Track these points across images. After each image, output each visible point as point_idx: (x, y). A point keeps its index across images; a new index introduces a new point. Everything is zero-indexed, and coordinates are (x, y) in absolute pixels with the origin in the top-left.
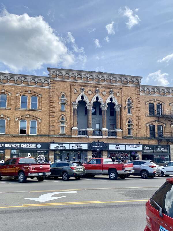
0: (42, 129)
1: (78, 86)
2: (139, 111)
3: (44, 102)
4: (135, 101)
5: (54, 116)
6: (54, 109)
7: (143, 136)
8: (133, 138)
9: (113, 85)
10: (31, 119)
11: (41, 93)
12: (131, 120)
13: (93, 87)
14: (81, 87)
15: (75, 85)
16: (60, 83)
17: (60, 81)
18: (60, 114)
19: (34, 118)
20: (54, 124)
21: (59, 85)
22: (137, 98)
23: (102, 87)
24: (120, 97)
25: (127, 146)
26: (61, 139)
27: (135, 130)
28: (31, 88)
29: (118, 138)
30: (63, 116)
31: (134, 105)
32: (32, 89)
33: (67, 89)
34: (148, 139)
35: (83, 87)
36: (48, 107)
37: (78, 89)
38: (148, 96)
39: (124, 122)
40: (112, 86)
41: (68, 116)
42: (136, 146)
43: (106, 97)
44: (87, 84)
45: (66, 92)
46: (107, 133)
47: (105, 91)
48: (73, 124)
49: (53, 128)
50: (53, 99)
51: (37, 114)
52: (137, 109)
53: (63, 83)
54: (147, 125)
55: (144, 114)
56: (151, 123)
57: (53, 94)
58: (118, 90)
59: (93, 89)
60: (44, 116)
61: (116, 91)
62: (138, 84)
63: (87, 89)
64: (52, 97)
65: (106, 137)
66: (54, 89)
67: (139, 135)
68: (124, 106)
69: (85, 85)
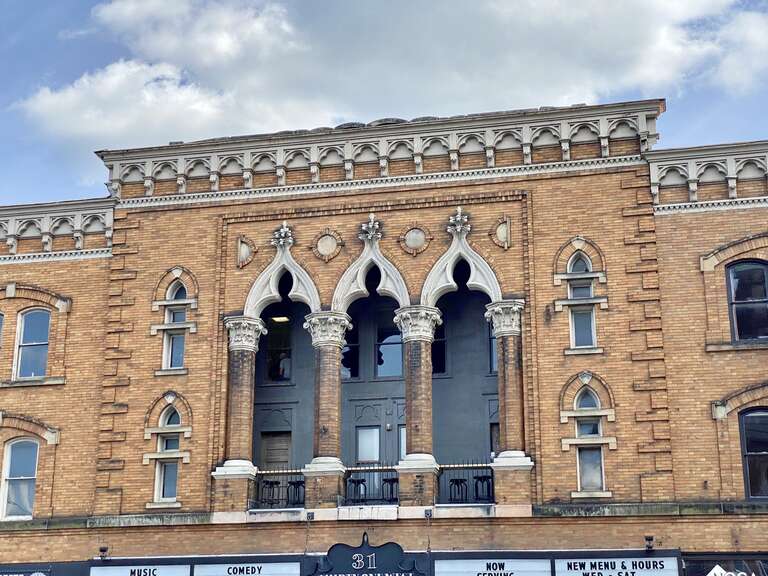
0: (59, 482)
1: (258, 218)
2: (655, 324)
3: (77, 335)
4: (618, 259)
5: (122, 405)
6: (123, 368)
7: (691, 490)
8: (607, 512)
9: (471, 185)
10: (12, 433)
11: (66, 292)
12: (595, 385)
13: (346, 211)
14: (277, 225)
15: (243, 220)
16: (163, 218)
17: (164, 210)
18: (158, 392)
19: (25, 426)
20: (123, 452)
21: (157, 234)
22: (631, 238)
23: (398, 207)
24: (518, 247)
25: (561, 565)
26: (157, 537)
27: (627, 454)
28: (20, 267)
29: (500, 510)
30: (170, 399)
31: (615, 284)
32: (29, 277)
33: (202, 247)
34: (728, 509)
35: (285, 223)
36: (99, 361)
37: (260, 234)
38: (718, 214)
39: (548, 404)
40: (464, 192)
41: (199, 399)
42: (628, 562)
43: (424, 260)
44: (310, 204)
45: (190, 264)
46: (429, 484)
47: (415, 228)
48: (226, 445)
49: (115, 475)
50: (126, 314)
51: (40, 404)
52: (636, 311)
53: (178, 217)
54: (721, 413)
55: (694, 340)
56: (746, 399)
57: (127, 285)
58: (500, 209)
59: (344, 226)
60: (77, 410)
61: (484, 214)
62: (638, 151)
63: (307, 231)
64: (118, 301)
65: (418, 512)
66: (129, 259)
67: (660, 489)
68: (542, 300)
69: (299, 212)
